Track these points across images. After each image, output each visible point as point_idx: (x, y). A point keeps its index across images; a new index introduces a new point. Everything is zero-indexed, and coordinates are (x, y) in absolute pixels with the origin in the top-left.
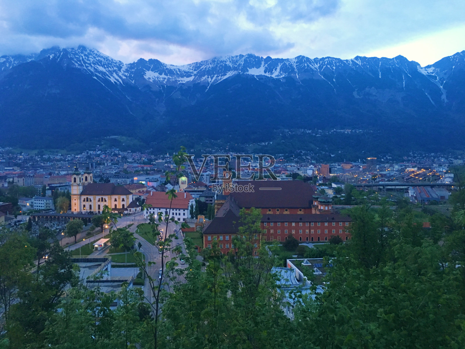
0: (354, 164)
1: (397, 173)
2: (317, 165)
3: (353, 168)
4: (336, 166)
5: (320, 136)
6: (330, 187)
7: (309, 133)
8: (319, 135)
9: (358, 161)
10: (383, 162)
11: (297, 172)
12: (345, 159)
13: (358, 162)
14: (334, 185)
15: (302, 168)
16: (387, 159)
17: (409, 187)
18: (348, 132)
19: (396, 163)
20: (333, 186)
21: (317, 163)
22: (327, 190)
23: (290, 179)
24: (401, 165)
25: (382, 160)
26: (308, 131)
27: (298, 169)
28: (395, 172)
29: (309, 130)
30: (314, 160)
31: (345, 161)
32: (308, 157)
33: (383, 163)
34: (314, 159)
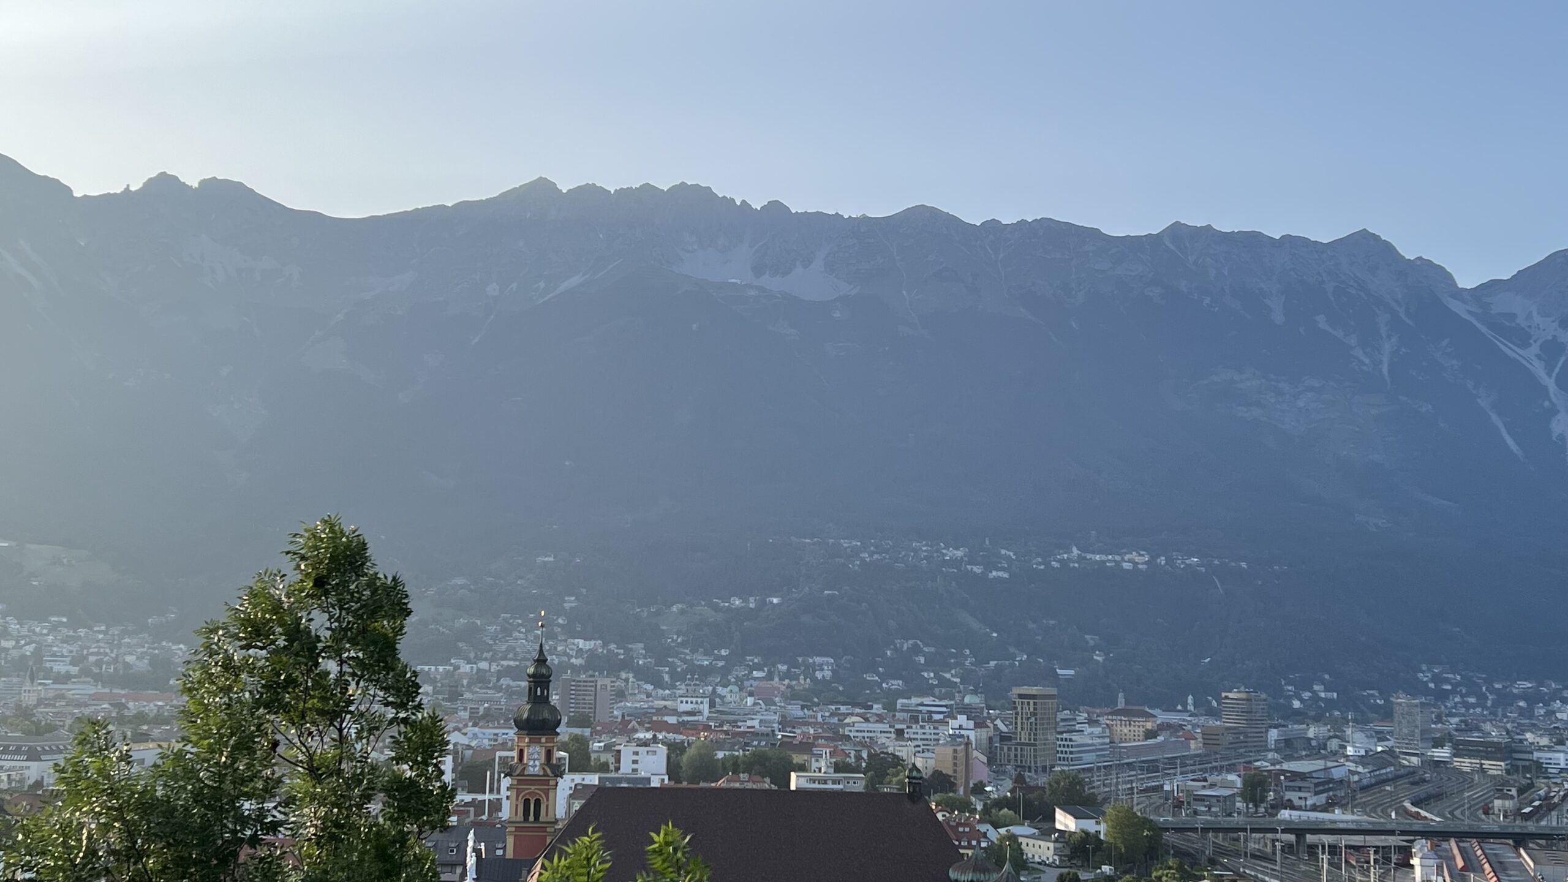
0: (1162, 717)
1: (1360, 769)
2: (989, 717)
3: (1160, 739)
4: (1078, 727)
5: (1006, 575)
6: (1047, 829)
7: (956, 562)
8: (1000, 574)
9: (1185, 705)
10: (1297, 712)
11: (890, 750)
12: (1121, 695)
13: (1185, 710)
14: (1064, 821)
15: (915, 728)
16: (1315, 697)
17: (1412, 841)
18: (1135, 564)
19: (1355, 721)
20: (1058, 826)
21: (989, 708)
22: (1031, 842)
23: (857, 784)
24: (1377, 732)
25: (1297, 704)
26: (951, 553)
27: (900, 733)
28: (1351, 766)
29: (957, 549)
30: (975, 692)
31: (1121, 704)
32: (948, 676)
33: (1299, 716)
34: (976, 687)
